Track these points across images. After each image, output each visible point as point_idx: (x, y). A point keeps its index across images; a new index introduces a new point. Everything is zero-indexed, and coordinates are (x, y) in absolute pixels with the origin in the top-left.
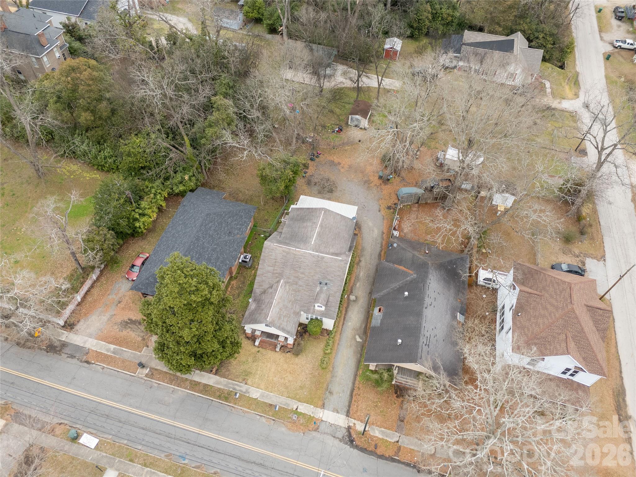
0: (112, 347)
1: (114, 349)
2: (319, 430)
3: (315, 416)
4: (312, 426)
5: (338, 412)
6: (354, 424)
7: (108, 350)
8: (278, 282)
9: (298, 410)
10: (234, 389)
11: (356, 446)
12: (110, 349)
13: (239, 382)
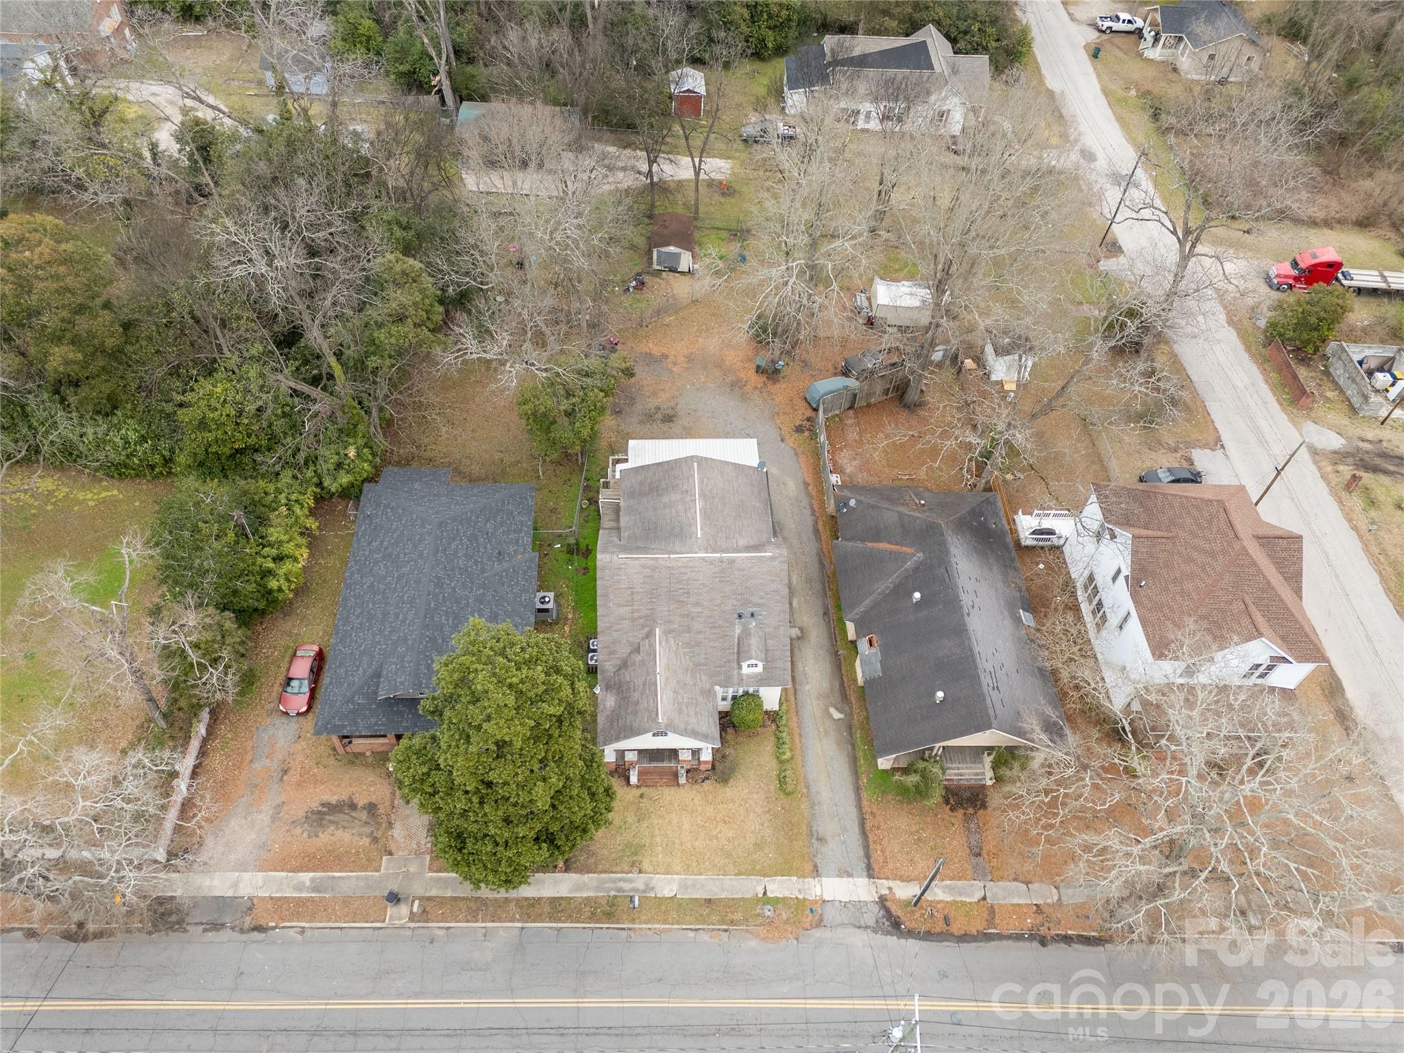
0: (306, 877)
1: (313, 880)
2: (825, 923)
3: (807, 897)
4: (808, 919)
5: (849, 875)
6: (890, 889)
7: (299, 887)
8: (650, 635)
9: (769, 894)
10: (619, 890)
11: (909, 931)
12: (303, 883)
13: (622, 872)
